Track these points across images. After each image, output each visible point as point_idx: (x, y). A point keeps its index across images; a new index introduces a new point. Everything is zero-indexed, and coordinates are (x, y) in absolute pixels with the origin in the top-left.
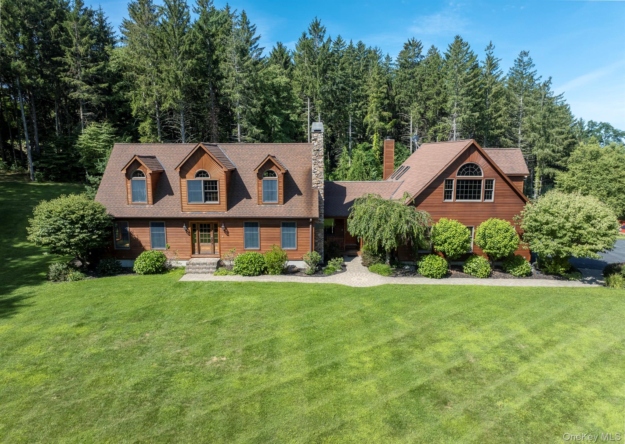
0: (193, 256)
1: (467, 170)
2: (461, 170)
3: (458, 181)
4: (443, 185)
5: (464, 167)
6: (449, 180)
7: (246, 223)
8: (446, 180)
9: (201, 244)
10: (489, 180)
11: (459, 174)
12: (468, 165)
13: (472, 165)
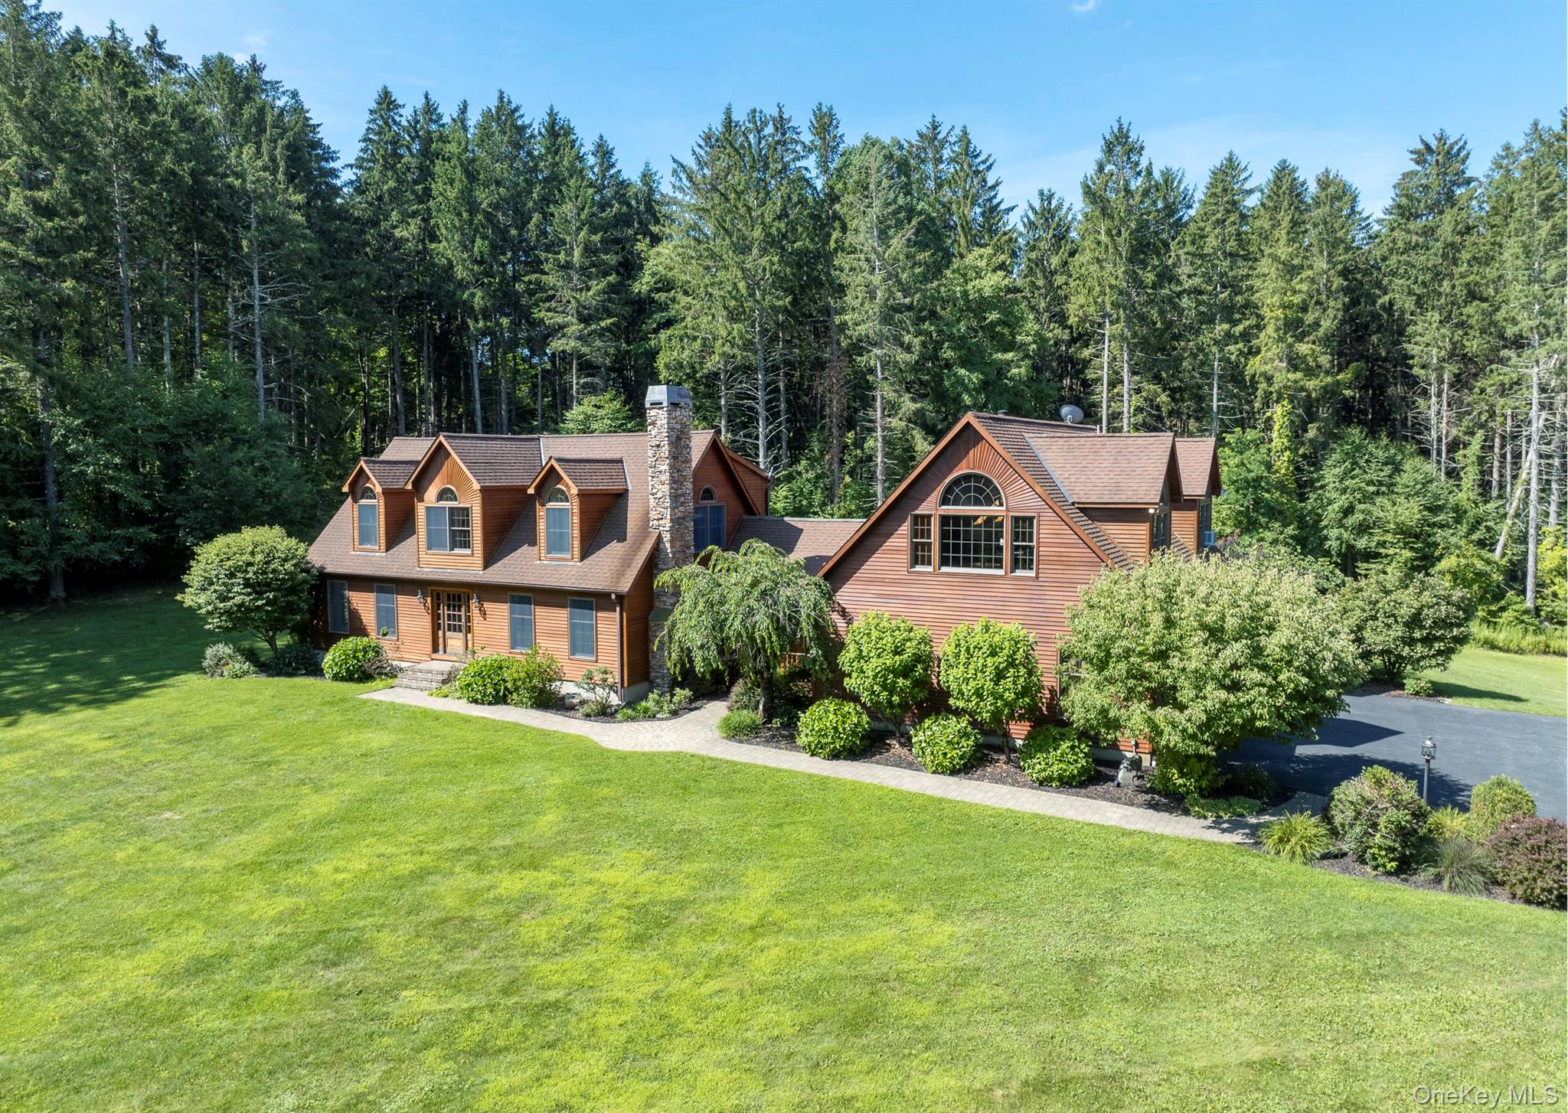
0: (434, 656)
1: (966, 490)
2: (949, 490)
3: (945, 520)
4: (905, 529)
5: (957, 482)
6: (923, 517)
7: (512, 597)
8: (916, 517)
9: (448, 634)
10: (1024, 519)
11: (945, 501)
12: (967, 478)
13: (978, 478)
